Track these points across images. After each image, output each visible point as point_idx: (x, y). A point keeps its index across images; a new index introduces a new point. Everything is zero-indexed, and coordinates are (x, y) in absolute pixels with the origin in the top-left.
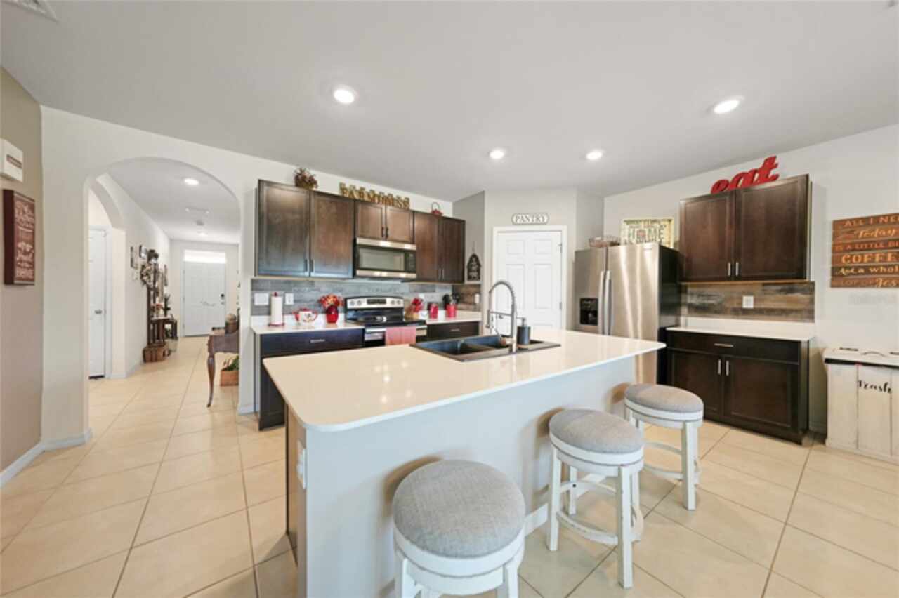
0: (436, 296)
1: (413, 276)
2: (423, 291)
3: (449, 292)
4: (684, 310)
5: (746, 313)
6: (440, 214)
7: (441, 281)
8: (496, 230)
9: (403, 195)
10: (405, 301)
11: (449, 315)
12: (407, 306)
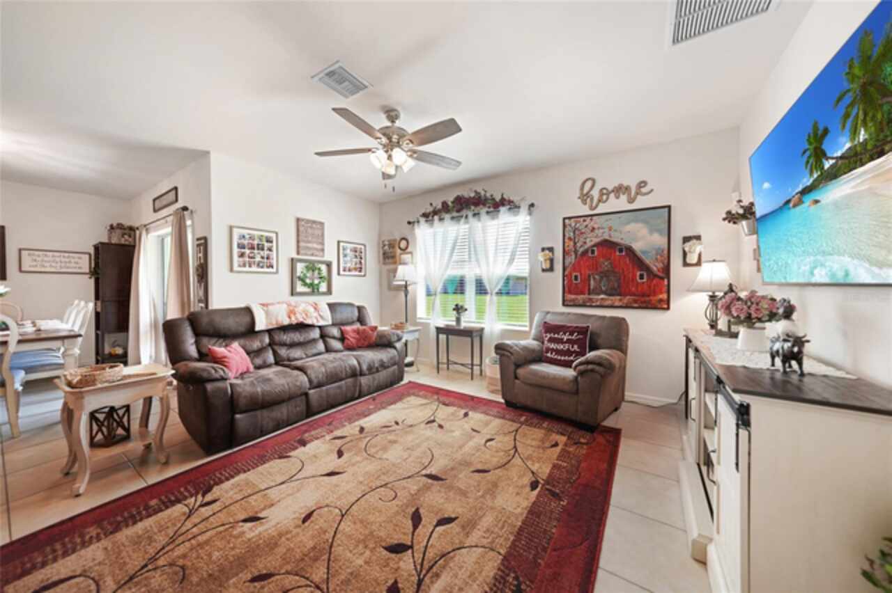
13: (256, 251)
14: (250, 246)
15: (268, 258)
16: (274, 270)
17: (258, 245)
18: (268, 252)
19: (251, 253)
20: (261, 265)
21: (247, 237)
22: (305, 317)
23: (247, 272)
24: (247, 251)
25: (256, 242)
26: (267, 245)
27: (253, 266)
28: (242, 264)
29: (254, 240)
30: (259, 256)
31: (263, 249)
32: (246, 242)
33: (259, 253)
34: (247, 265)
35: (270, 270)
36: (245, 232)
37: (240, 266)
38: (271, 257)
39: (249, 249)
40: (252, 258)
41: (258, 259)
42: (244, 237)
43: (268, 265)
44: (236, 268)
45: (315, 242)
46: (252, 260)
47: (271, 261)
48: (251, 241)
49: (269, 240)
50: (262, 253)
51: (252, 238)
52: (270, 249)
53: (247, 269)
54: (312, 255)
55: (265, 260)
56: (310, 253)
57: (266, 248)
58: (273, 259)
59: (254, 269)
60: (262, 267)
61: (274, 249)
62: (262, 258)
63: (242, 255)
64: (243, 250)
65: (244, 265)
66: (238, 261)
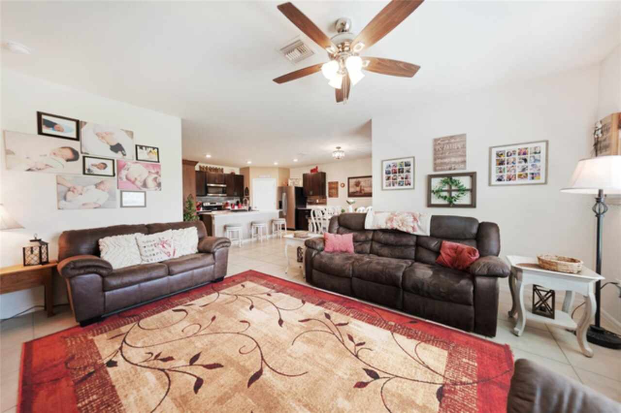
0: (234, 201)
1: (225, 195)
2: (229, 199)
3: (239, 200)
4: (307, 204)
5: (317, 204)
6: (234, 173)
7: (236, 196)
8: (254, 180)
9: (221, 167)
10: (223, 203)
11: (239, 208)
12: (223, 205)
13: (397, 174)
14: (394, 171)
15: (406, 178)
16: (412, 186)
17: (399, 169)
18: (407, 173)
19: (394, 176)
20: (401, 183)
21: (392, 165)
22: (400, 225)
23: (393, 190)
24: (392, 175)
25: (397, 168)
26: (405, 168)
27: (395, 185)
28: (388, 184)
29: (396, 167)
30: (400, 177)
31: (403, 172)
32: (390, 169)
33: (400, 176)
34: (392, 185)
35: (408, 187)
36: (390, 163)
37: (387, 186)
38: (409, 177)
39: (393, 173)
40: (395, 179)
41: (399, 179)
42: (390, 166)
43: (407, 183)
44: (385, 188)
45: (453, 156)
46: (395, 181)
47: (409, 180)
48: (394, 168)
49: (407, 165)
50: (402, 174)
51: (395, 166)
52: (408, 171)
53: (392, 187)
54: (450, 169)
55: (404, 180)
56: (448, 167)
57: (405, 171)
58: (410, 178)
59: (397, 187)
60: (402, 185)
61: (412, 170)
62: (402, 178)
63: (388, 178)
64: (389, 175)
65: (390, 185)
66: (386, 183)
